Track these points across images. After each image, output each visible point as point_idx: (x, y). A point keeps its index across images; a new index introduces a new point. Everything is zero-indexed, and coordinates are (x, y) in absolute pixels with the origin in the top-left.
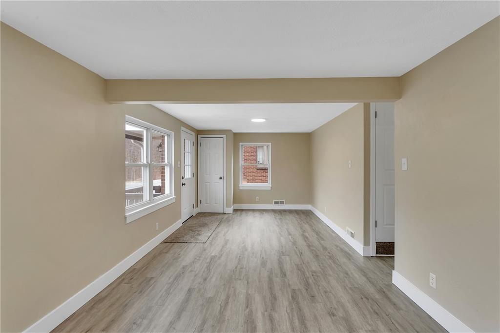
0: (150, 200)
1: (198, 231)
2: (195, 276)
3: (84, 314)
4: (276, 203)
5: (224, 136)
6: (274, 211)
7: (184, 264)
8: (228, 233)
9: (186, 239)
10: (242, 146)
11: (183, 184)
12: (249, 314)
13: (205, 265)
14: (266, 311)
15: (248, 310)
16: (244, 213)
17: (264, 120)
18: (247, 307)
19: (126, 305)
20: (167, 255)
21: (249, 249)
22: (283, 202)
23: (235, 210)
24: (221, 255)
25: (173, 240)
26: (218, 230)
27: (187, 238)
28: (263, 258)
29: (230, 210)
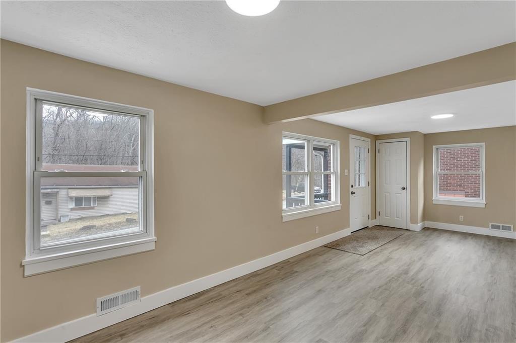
0: (310, 205)
1: (363, 243)
2: (333, 281)
3: (243, 280)
4: (494, 227)
5: (408, 139)
6: (489, 238)
7: (329, 268)
8: (396, 252)
9: (345, 248)
10: (437, 149)
11: (353, 193)
12: (361, 332)
13: (348, 276)
14: (383, 338)
15: (363, 328)
16: (436, 234)
17: (451, 116)
18: (364, 326)
19: (268, 284)
20: (320, 257)
21: (411, 274)
22: (510, 227)
23: (425, 229)
24: (372, 271)
25: (333, 246)
26: (386, 246)
27: (348, 247)
28: (423, 287)
29: (418, 227)
